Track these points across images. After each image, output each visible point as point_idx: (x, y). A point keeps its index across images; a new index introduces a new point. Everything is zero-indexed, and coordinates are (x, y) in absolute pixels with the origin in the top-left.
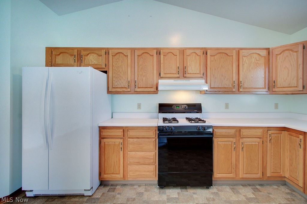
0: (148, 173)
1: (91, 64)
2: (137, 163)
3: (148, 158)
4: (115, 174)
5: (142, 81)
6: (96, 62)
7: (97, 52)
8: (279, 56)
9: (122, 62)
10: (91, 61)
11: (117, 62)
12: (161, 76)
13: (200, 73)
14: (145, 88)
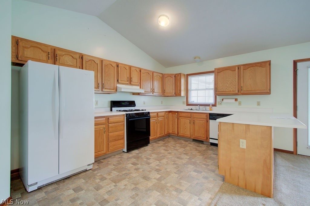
0: (120, 145)
1: (66, 64)
2: (114, 140)
3: (120, 136)
4: (100, 151)
5: (108, 84)
6: (72, 64)
7: (72, 55)
8: (166, 78)
9: (93, 68)
10: (67, 62)
11: (90, 67)
12: (119, 82)
13: (138, 83)
14: (109, 89)
